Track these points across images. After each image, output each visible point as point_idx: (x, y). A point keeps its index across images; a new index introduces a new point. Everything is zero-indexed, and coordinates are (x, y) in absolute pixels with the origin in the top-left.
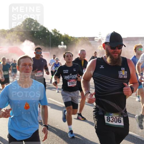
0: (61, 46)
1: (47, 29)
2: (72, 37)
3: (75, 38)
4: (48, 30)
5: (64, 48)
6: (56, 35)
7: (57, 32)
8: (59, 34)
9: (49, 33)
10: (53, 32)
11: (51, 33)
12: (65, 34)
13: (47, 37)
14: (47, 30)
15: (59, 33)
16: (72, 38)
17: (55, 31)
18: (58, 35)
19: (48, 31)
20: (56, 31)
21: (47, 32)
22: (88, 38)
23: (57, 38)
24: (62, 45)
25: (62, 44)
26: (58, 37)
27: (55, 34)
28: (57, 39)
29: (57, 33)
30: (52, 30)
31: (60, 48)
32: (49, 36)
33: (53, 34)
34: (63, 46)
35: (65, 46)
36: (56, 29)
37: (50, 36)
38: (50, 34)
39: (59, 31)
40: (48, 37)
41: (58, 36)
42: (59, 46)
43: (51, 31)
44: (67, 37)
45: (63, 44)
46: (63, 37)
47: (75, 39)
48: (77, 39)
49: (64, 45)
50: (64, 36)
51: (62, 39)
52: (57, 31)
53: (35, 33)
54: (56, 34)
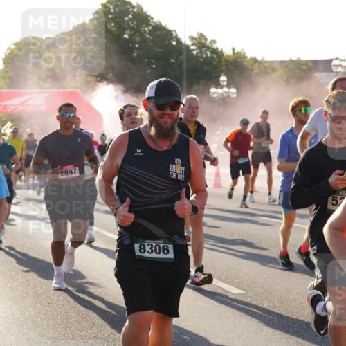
0: (220, 91)
1: (174, 33)
2: (255, 61)
3: (266, 65)
4: (179, 37)
5: (229, 97)
6: (204, 56)
7: (208, 42)
8: (214, 51)
9: (181, 48)
10: (192, 45)
11: (188, 47)
12: (233, 50)
13: (172, 60)
14: (176, 37)
15: (215, 47)
16: (257, 64)
17: (200, 41)
18: (209, 55)
19: (178, 41)
20: (203, 41)
21: (174, 43)
22: (311, 65)
23: (208, 65)
24: (222, 87)
25: (222, 83)
26: (208, 62)
27: (201, 52)
28: (206, 68)
29: (209, 48)
30: (192, 38)
31: (215, 96)
32: (181, 57)
33: (195, 52)
34: (225, 89)
35: (233, 90)
36: (204, 34)
37: (183, 58)
38: (185, 52)
39: (215, 41)
40: (176, 60)
41: (212, 57)
42: (213, 90)
43: (186, 41)
44: (239, 60)
45: (225, 83)
46: (226, 61)
47: (266, 68)
48: (274, 65)
49: (228, 86)
50: (230, 57)
51: (224, 68)
52: (206, 39)
53: (136, 48)
54: (204, 49)
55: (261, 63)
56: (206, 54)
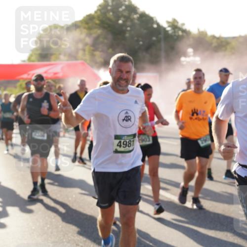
0: (188, 59)
1: (155, 19)
2: (214, 37)
3: (223, 40)
7: (179, 25)
8: (184, 31)
9: (160, 28)
10: (169, 26)
11: (165, 29)
12: (198, 30)
13: (154, 39)
14: (156, 22)
15: (184, 27)
16: (215, 40)
17: (174, 25)
18: (180, 33)
19: (158, 24)
20: (176, 24)
21: (155, 26)
24: (189, 56)
25: (189, 54)
27: (175, 32)
29: (180, 29)
30: (168, 22)
31: (185, 63)
33: (170, 32)
34: (192, 58)
35: (198, 59)
36: (176, 19)
37: (161, 36)
38: (162, 33)
39: (183, 24)
40: (157, 37)
41: (182, 35)
42: (183, 59)
44: (203, 36)
45: (192, 54)
47: (222, 42)
48: (229, 40)
49: (195, 55)
52: (178, 23)
53: (128, 31)
54: (176, 30)
55: (218, 38)
56: (178, 33)
